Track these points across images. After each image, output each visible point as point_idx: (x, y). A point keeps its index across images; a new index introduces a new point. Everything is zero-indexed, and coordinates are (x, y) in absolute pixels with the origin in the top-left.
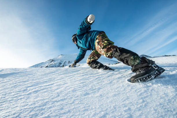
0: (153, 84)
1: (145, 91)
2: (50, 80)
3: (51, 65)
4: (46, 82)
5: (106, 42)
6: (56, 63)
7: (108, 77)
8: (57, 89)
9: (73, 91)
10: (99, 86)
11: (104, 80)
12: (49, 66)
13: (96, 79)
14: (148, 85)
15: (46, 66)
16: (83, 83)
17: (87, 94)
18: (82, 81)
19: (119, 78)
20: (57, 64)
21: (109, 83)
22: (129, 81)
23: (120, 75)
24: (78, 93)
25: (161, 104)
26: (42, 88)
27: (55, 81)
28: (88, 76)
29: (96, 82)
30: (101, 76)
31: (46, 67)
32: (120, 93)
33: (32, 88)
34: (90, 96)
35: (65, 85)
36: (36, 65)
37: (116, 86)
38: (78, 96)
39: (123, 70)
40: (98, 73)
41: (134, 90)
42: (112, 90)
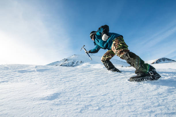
0: (144, 83)
1: (136, 86)
2: (73, 76)
3: (65, 64)
5: (121, 45)
6: (69, 62)
7: (115, 76)
8: (80, 81)
9: (90, 83)
10: (106, 82)
11: (111, 78)
12: (63, 64)
13: (106, 77)
14: (141, 83)
16: (96, 79)
17: (99, 85)
18: (95, 78)
19: (122, 78)
21: (114, 80)
22: (129, 80)
23: (124, 76)
25: (141, 93)
26: (71, 80)
27: (77, 76)
28: (99, 75)
29: (105, 79)
30: (109, 76)
32: (119, 86)
33: (64, 79)
34: (101, 86)
35: (84, 80)
37: (118, 82)
38: (93, 85)
39: (129, 73)
40: (107, 74)
41: (129, 85)
42: (115, 84)
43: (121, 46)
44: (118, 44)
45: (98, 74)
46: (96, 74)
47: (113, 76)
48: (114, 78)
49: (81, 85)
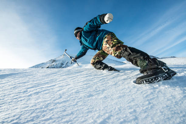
0: (160, 86)
1: (152, 93)
3: (52, 66)
4: (47, 83)
5: (115, 40)
6: (57, 63)
7: (113, 78)
8: (60, 90)
9: (76, 92)
10: (103, 88)
11: (108, 81)
12: (50, 66)
13: (101, 80)
14: (155, 86)
15: (47, 66)
16: (86, 84)
17: (91, 95)
18: (85, 83)
19: (124, 79)
20: (59, 65)
21: (114, 85)
22: (135, 82)
23: (125, 77)
24: (82, 95)
25: (167, 106)
26: (44, 89)
27: (56, 82)
28: (91, 77)
29: (100, 84)
30: (105, 77)
31: (47, 68)
32: (125, 95)
33: (32, 89)
34: (94, 97)
35: (68, 87)
36: (36, 65)
37: (121, 87)
38: (81, 98)
39: (129, 71)
40: (103, 74)
41: (140, 92)
42: (117, 91)
43: (115, 42)
44: (111, 41)
45: (89, 76)
46: (87, 76)
47: (111, 77)
48: (113, 80)
49: (59, 98)
